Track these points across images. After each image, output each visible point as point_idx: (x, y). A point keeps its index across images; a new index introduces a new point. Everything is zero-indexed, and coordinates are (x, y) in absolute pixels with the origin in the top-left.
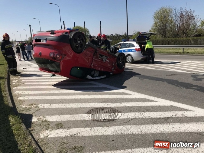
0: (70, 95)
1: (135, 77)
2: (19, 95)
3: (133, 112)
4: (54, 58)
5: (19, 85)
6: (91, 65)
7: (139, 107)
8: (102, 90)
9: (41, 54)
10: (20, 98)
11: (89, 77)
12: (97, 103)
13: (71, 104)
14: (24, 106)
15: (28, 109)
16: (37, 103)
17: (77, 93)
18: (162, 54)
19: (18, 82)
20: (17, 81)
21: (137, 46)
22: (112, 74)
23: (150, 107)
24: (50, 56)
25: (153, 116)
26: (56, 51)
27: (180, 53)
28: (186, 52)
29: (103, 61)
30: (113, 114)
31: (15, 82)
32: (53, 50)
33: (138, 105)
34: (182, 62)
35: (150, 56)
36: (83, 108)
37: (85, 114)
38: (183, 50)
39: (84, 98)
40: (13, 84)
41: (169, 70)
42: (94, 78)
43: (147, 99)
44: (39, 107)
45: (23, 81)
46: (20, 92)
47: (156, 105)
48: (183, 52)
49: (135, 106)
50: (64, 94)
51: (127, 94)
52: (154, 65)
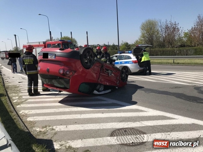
0: (83, 114)
1: (141, 91)
2: (27, 116)
3: (159, 132)
4: (64, 74)
5: (22, 103)
6: (98, 80)
7: (161, 126)
8: (113, 107)
9: (48, 71)
10: (29, 119)
11: (95, 92)
12: (116, 123)
13: (88, 125)
14: (38, 129)
15: (45, 133)
16: (50, 125)
17: (89, 111)
18: (154, 65)
19: (19, 98)
20: (17, 97)
21: (134, 58)
22: (117, 88)
23: (173, 125)
24: (60, 73)
25: (181, 137)
26: (65, 68)
27: (171, 63)
28: (176, 63)
29: (109, 75)
30: (139, 135)
31: (16, 99)
32: (63, 67)
33: (159, 124)
34: (177, 73)
35: (147, 68)
36: (103, 130)
37: (109, 136)
38: (174, 61)
39: (99, 117)
40: (14, 101)
41: (170, 83)
42: (100, 93)
43: (164, 116)
44: (55, 130)
45: (24, 97)
46: (26, 112)
47: (177, 123)
48: (174, 63)
49: (156, 125)
50: (76, 113)
51: (142, 111)
52: (152, 77)
